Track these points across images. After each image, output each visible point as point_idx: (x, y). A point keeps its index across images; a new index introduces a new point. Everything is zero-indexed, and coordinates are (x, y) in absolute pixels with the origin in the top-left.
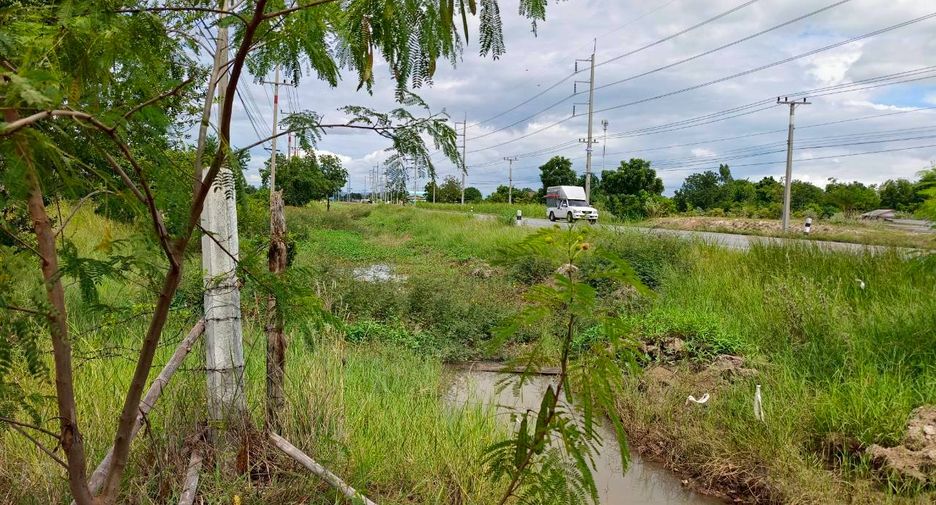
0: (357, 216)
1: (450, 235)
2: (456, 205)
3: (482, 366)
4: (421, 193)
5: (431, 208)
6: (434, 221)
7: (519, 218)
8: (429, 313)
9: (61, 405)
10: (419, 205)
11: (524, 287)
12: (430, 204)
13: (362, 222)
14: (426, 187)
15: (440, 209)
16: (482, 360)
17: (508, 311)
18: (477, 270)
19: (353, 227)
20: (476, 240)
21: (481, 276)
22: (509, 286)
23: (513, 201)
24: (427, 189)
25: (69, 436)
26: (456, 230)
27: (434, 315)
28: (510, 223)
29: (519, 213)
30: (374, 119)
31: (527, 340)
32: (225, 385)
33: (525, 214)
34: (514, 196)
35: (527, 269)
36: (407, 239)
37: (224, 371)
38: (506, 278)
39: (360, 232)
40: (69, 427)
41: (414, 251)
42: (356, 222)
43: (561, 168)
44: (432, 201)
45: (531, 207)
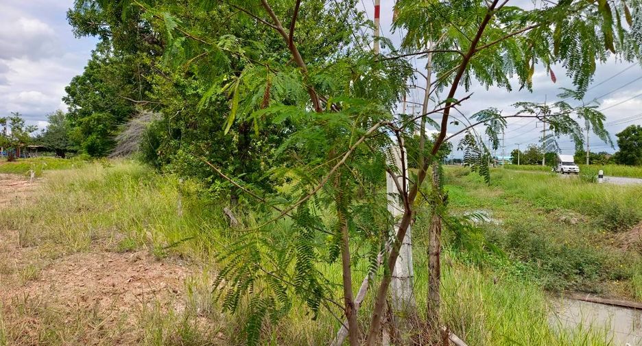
0: (460, 175)
1: (536, 189)
2: (538, 166)
3: (578, 296)
4: (508, 157)
5: (516, 169)
6: (521, 179)
7: (601, 176)
8: (527, 250)
9: (345, 291)
10: (507, 167)
11: (610, 234)
12: (516, 166)
13: (464, 179)
14: (512, 153)
15: (525, 169)
16: (576, 290)
17: (599, 252)
18: (564, 218)
19: (458, 183)
20: (561, 194)
21: (567, 222)
22: (596, 232)
23: (590, 163)
24: (513, 154)
25: (350, 310)
26: (543, 185)
27: (530, 251)
28: (592, 180)
29: (601, 172)
30: (538, 111)
31: (619, 278)
32: (403, 287)
33: (606, 173)
34: (591, 159)
35: (613, 218)
36: (500, 192)
37: (402, 278)
38: (592, 226)
39: (463, 186)
40: (350, 304)
41: (506, 201)
42: (460, 180)
43: (637, 135)
44: (517, 163)
45: (609, 167)
